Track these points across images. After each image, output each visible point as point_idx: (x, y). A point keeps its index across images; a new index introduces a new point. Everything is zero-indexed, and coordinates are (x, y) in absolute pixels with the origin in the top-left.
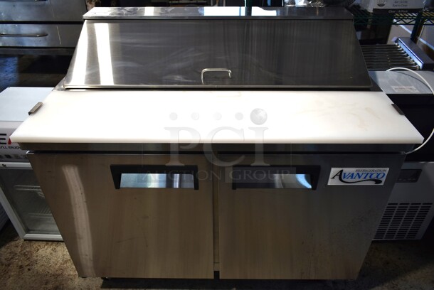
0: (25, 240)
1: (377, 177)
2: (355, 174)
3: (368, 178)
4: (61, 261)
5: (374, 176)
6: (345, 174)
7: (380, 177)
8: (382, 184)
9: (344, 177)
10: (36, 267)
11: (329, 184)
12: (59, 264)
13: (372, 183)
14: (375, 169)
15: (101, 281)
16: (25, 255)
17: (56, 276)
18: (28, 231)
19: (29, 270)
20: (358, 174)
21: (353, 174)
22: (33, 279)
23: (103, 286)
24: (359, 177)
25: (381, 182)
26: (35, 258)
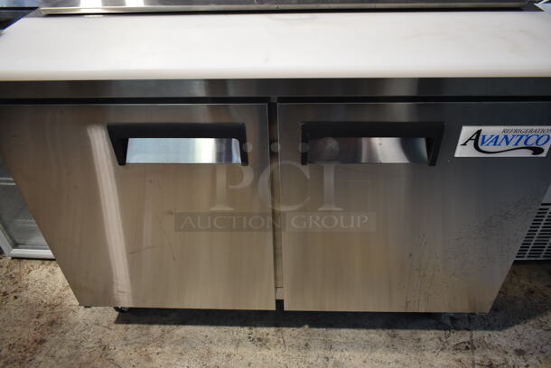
0: (13, 258)
1: (537, 143)
2: (501, 137)
3: (521, 144)
4: (61, 287)
5: (531, 142)
6: (484, 137)
7: (540, 142)
8: (544, 155)
9: (483, 143)
10: (25, 294)
11: (457, 155)
12: (57, 291)
13: (528, 153)
14: (534, 128)
15: (116, 314)
16: (11, 277)
17: (52, 306)
18: (16, 245)
19: (16, 297)
20: (506, 137)
21: (497, 137)
22: (21, 310)
23: (118, 321)
24: (507, 143)
25: (541, 151)
26: (26, 282)
